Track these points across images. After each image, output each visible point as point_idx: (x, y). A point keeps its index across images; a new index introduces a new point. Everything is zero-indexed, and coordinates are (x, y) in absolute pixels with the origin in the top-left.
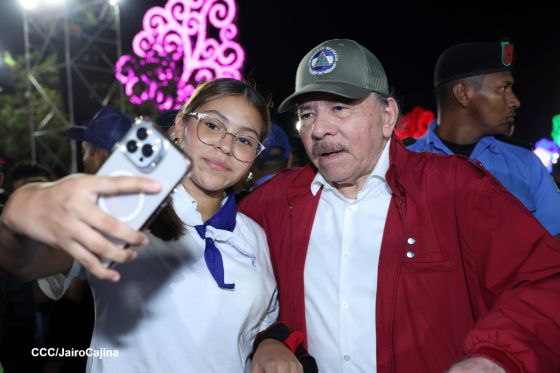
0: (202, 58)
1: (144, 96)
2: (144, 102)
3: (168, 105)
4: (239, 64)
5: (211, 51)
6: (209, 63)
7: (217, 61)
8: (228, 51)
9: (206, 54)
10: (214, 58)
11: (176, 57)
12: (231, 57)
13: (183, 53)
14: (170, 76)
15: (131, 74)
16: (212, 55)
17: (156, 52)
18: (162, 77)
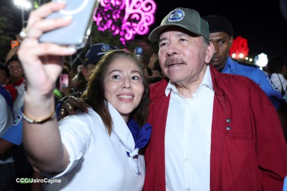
0: (134, 8)
1: (106, 28)
2: (105, 30)
3: (117, 32)
4: (153, 11)
5: (139, 4)
6: (138, 11)
7: (142, 9)
8: (148, 5)
9: (136, 6)
10: (140, 8)
11: (122, 7)
12: (149, 7)
13: (125, 5)
14: (118, 16)
15: (99, 15)
16: (140, 6)
17: (112, 4)
18: (114, 17)
